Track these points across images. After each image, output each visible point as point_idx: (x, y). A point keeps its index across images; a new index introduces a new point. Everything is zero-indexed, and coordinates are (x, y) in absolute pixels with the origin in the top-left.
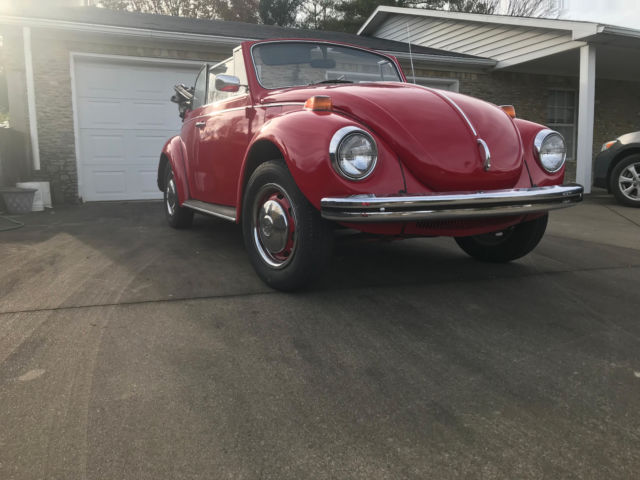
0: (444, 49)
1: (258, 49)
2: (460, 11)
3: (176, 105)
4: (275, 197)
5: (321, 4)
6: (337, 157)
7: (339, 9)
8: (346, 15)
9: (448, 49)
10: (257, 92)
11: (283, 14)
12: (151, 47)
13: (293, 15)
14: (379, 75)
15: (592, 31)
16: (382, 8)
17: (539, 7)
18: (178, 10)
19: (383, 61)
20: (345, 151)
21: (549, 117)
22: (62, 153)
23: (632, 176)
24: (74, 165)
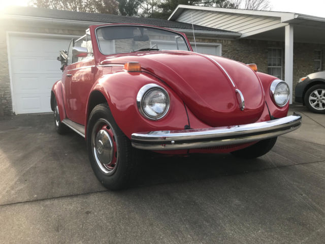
0: (213, 27)
2: (221, 7)
3: (60, 62)
4: (105, 127)
5: (151, 4)
6: (141, 105)
7: (160, 7)
8: (164, 10)
9: (215, 27)
10: (99, 57)
11: (130, 9)
12: (53, 28)
13: (136, 10)
15: (292, 17)
16: (180, 6)
17: (261, 5)
18: (76, 8)
19: (177, 36)
20: (147, 101)
21: (268, 63)
22: (2, 88)
23: (316, 96)
24: (10, 94)
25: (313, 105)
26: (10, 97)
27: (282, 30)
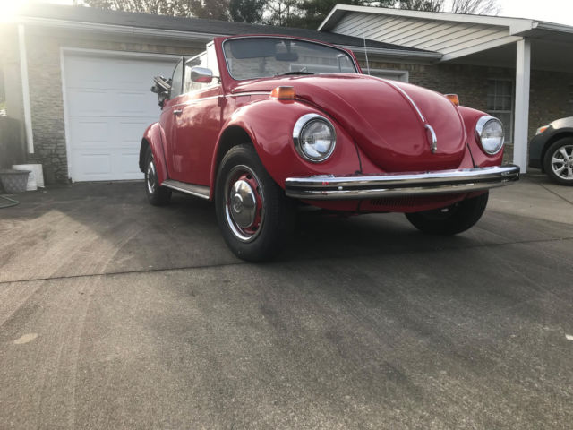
0: (395, 43)
1: (229, 44)
2: (410, 9)
3: (156, 95)
4: (244, 177)
5: (285, 3)
6: (299, 142)
7: (301, 7)
8: (308, 12)
9: (398, 43)
10: (228, 84)
11: (251, 12)
12: (132, 42)
13: (260, 13)
14: (337, 67)
15: (527, 27)
16: (340, 7)
17: (480, 5)
18: (157, 9)
19: (341, 55)
20: (306, 136)
21: (489, 105)
22: (53, 138)
23: (563, 158)
24: (65, 149)
25: (557, 172)
26: (65, 153)
27: (512, 48)
